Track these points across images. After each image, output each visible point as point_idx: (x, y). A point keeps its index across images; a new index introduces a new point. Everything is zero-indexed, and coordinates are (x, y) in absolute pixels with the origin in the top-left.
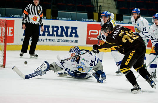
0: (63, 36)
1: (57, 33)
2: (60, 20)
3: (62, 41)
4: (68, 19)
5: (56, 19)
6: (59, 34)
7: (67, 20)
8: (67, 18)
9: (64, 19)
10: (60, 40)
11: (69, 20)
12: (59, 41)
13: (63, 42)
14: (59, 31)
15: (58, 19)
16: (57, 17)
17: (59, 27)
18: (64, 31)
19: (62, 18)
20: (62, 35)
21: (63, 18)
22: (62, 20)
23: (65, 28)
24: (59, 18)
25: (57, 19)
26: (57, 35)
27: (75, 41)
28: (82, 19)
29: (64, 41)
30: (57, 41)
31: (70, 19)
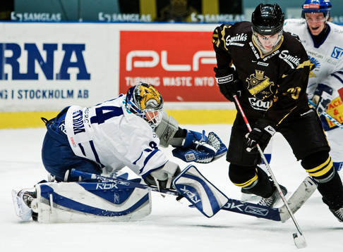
0: (35, 77)
1: (16, 67)
2: (24, 21)
3: (33, 94)
4: (50, 17)
5: (8, 19)
6: (23, 69)
7: (46, 21)
8: (48, 15)
9: (37, 17)
10: (26, 91)
11: (53, 21)
12: (23, 94)
13: (38, 97)
14: (23, 60)
15: (17, 20)
16: (12, 14)
17: (22, 47)
18: (40, 59)
19: (31, 15)
20: (32, 75)
21: (33, 13)
22: (30, 21)
23: (40, 48)
24: (20, 16)
25: (13, 18)
26: (17, 76)
27: (80, 91)
28: (100, 14)
29: (41, 94)
30: (16, 94)
31: (59, 16)
